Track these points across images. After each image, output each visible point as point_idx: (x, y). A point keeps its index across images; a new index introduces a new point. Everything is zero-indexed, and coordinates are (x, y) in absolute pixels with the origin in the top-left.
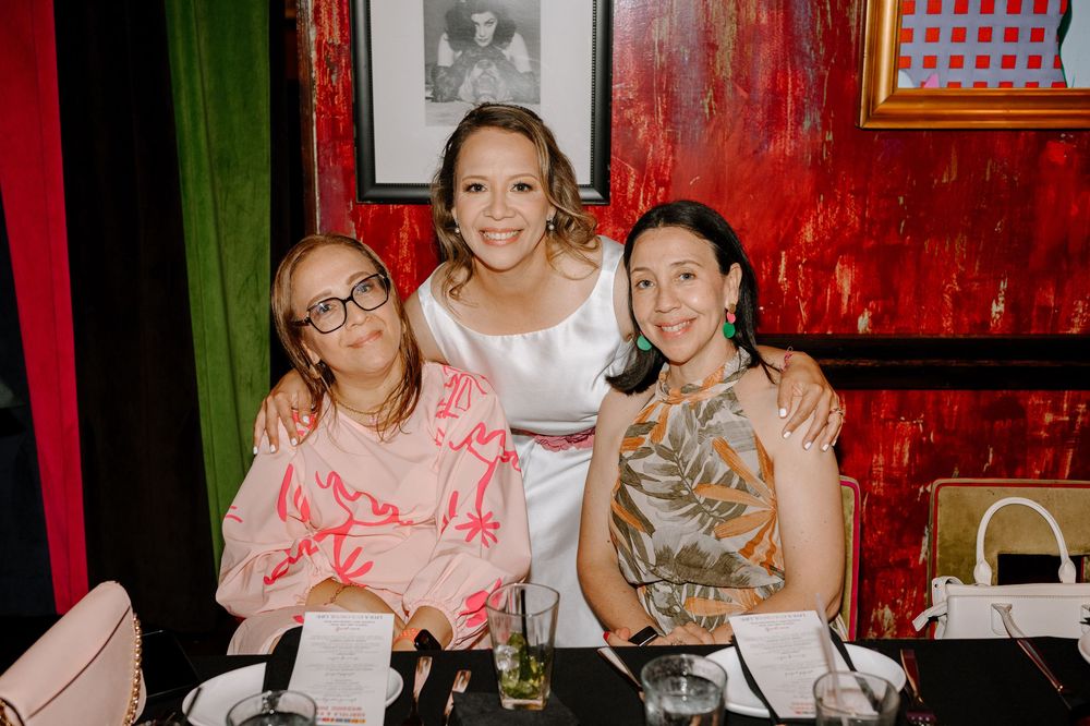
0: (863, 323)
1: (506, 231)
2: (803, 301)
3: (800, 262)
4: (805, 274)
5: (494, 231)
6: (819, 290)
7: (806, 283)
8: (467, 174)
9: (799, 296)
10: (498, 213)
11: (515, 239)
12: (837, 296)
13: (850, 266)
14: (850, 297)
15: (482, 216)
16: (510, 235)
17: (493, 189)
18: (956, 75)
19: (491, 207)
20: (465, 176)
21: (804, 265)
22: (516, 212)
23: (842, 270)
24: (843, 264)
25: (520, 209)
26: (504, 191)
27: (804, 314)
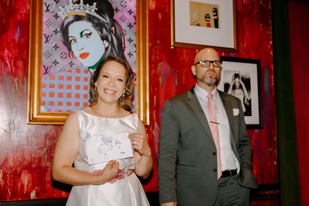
0: (33, 195)
1: (112, 90)
2: (9, 188)
3: (8, 173)
4: (10, 178)
5: (109, 90)
6: (15, 183)
7: (10, 181)
8: (105, 72)
9: (8, 186)
10: (111, 85)
11: (114, 94)
12: (23, 186)
13: (27, 174)
14: (27, 186)
15: (106, 84)
16: (113, 92)
17: (111, 78)
18: (60, 108)
19: (110, 83)
20: (104, 72)
21: (10, 175)
22: (116, 86)
23: (24, 176)
24: (24, 173)
25: (118, 85)
26: (115, 79)
27: (10, 193)
